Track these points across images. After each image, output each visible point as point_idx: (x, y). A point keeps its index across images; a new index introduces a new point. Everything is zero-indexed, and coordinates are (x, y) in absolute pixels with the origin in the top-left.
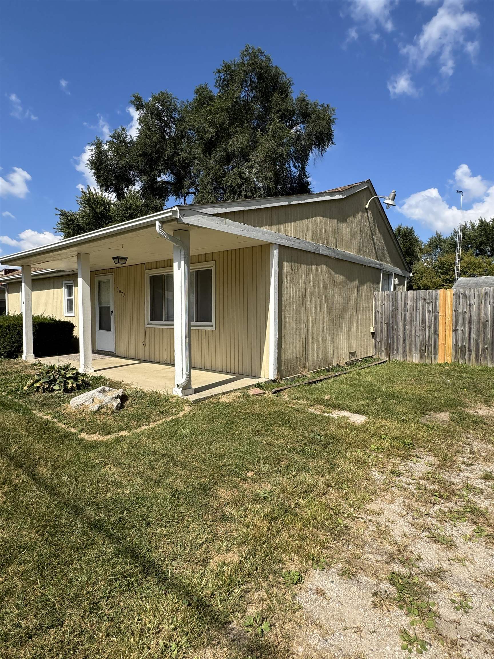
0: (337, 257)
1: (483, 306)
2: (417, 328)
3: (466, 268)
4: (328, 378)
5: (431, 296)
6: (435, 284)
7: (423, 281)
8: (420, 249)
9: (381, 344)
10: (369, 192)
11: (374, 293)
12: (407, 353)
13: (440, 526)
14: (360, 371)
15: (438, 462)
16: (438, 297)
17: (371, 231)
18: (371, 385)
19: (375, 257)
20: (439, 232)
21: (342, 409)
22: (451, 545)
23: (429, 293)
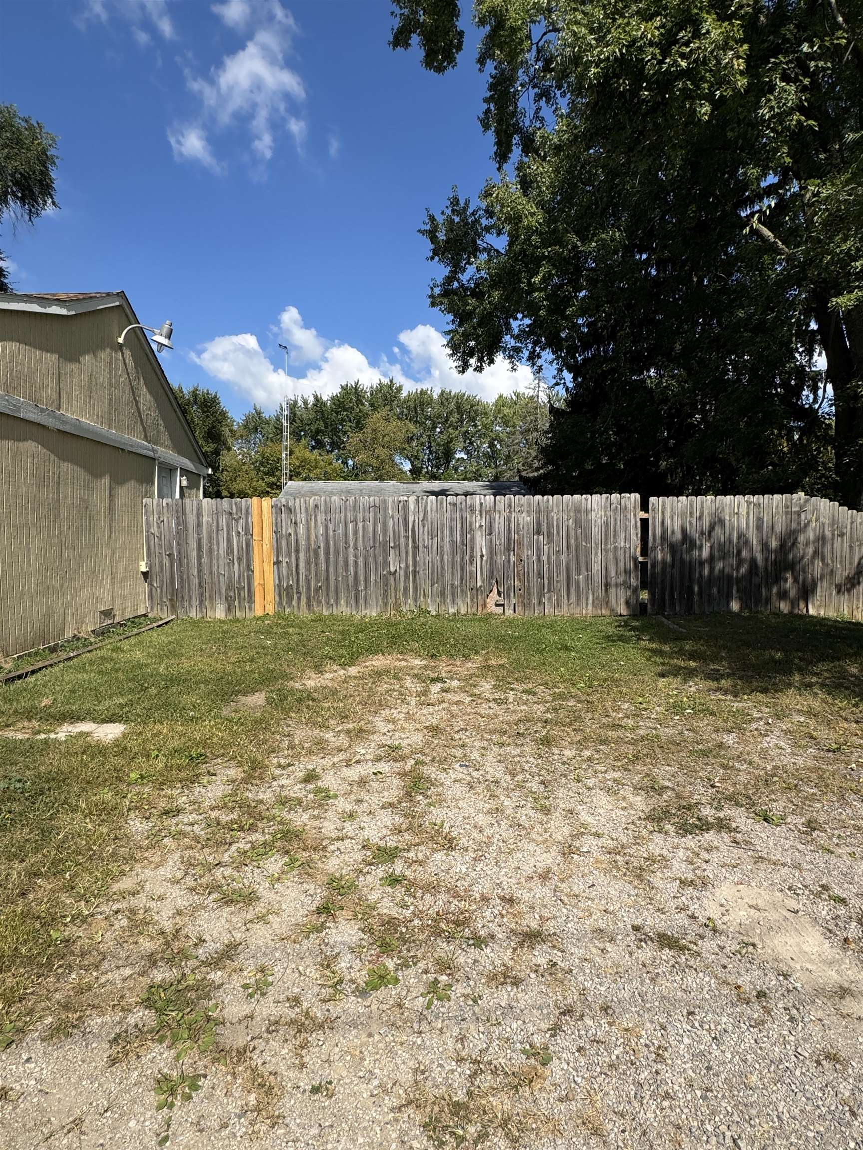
0: (61, 428)
1: (313, 524)
2: (221, 562)
3: (299, 467)
4: (51, 665)
5: (239, 509)
6: (256, 490)
7: (238, 484)
8: (231, 431)
9: (161, 592)
10: (124, 316)
11: (144, 500)
12: (207, 603)
13: (236, 875)
14: (119, 645)
15: (242, 775)
16: (250, 511)
17: (132, 387)
18: (140, 666)
19: (143, 436)
20: (258, 407)
21: (78, 719)
22: (250, 898)
23: (236, 504)
